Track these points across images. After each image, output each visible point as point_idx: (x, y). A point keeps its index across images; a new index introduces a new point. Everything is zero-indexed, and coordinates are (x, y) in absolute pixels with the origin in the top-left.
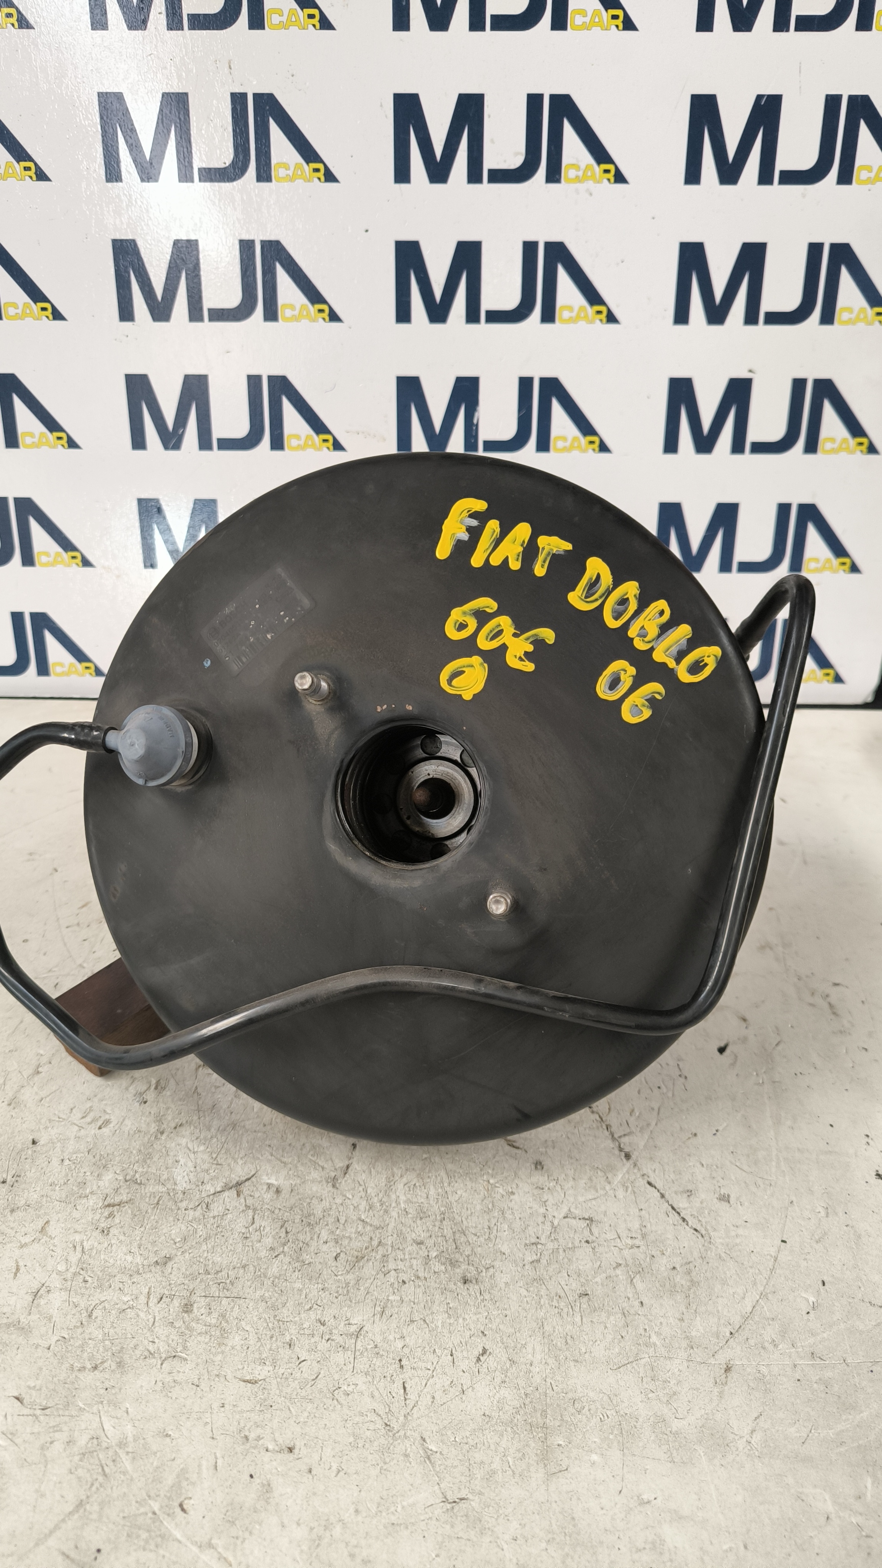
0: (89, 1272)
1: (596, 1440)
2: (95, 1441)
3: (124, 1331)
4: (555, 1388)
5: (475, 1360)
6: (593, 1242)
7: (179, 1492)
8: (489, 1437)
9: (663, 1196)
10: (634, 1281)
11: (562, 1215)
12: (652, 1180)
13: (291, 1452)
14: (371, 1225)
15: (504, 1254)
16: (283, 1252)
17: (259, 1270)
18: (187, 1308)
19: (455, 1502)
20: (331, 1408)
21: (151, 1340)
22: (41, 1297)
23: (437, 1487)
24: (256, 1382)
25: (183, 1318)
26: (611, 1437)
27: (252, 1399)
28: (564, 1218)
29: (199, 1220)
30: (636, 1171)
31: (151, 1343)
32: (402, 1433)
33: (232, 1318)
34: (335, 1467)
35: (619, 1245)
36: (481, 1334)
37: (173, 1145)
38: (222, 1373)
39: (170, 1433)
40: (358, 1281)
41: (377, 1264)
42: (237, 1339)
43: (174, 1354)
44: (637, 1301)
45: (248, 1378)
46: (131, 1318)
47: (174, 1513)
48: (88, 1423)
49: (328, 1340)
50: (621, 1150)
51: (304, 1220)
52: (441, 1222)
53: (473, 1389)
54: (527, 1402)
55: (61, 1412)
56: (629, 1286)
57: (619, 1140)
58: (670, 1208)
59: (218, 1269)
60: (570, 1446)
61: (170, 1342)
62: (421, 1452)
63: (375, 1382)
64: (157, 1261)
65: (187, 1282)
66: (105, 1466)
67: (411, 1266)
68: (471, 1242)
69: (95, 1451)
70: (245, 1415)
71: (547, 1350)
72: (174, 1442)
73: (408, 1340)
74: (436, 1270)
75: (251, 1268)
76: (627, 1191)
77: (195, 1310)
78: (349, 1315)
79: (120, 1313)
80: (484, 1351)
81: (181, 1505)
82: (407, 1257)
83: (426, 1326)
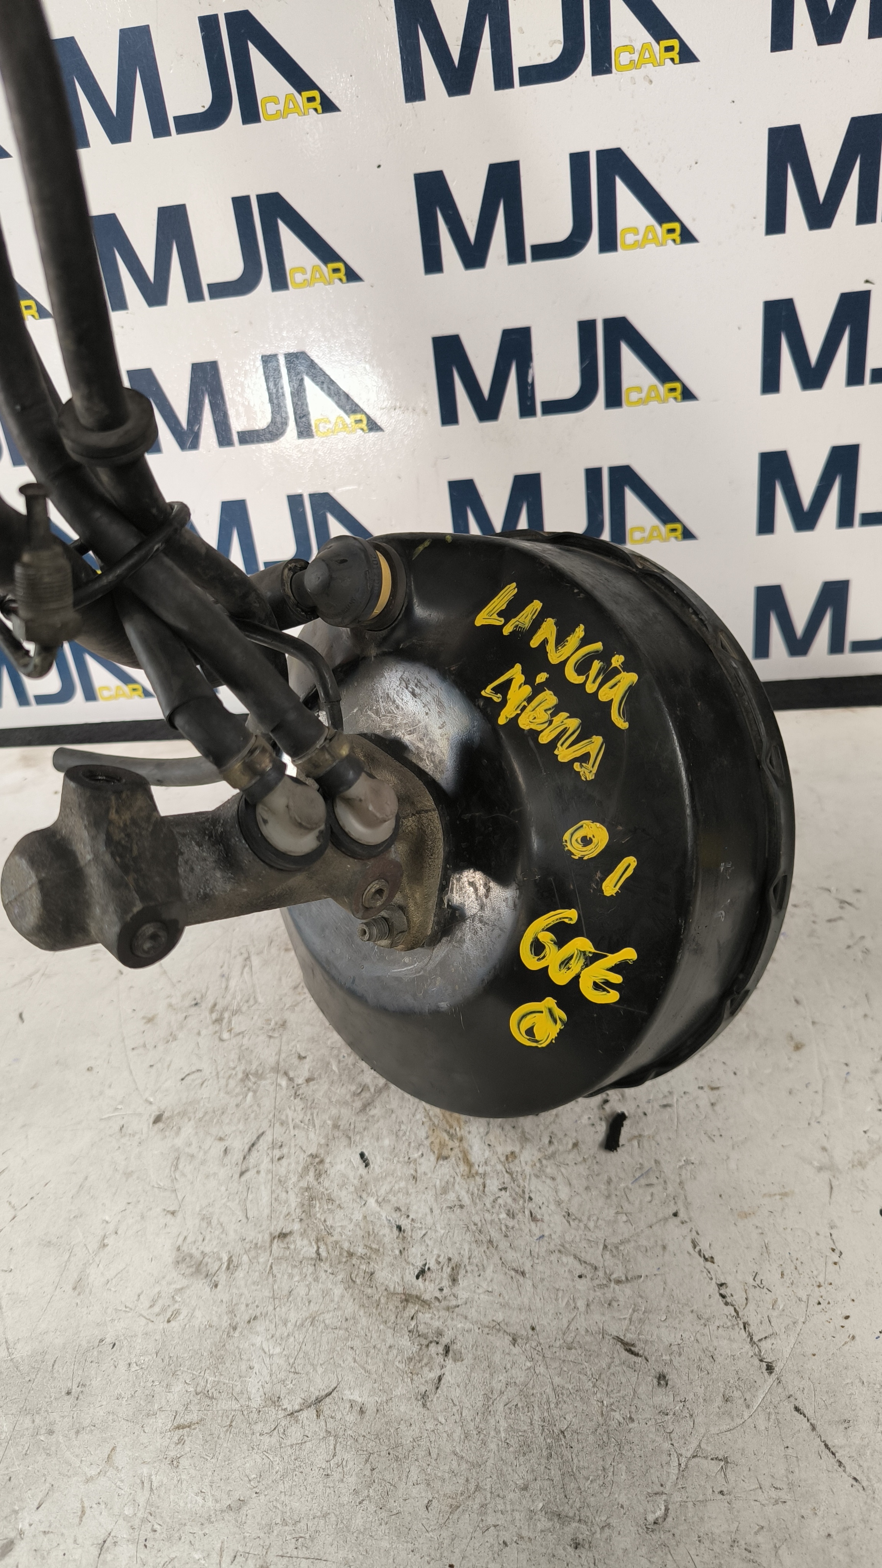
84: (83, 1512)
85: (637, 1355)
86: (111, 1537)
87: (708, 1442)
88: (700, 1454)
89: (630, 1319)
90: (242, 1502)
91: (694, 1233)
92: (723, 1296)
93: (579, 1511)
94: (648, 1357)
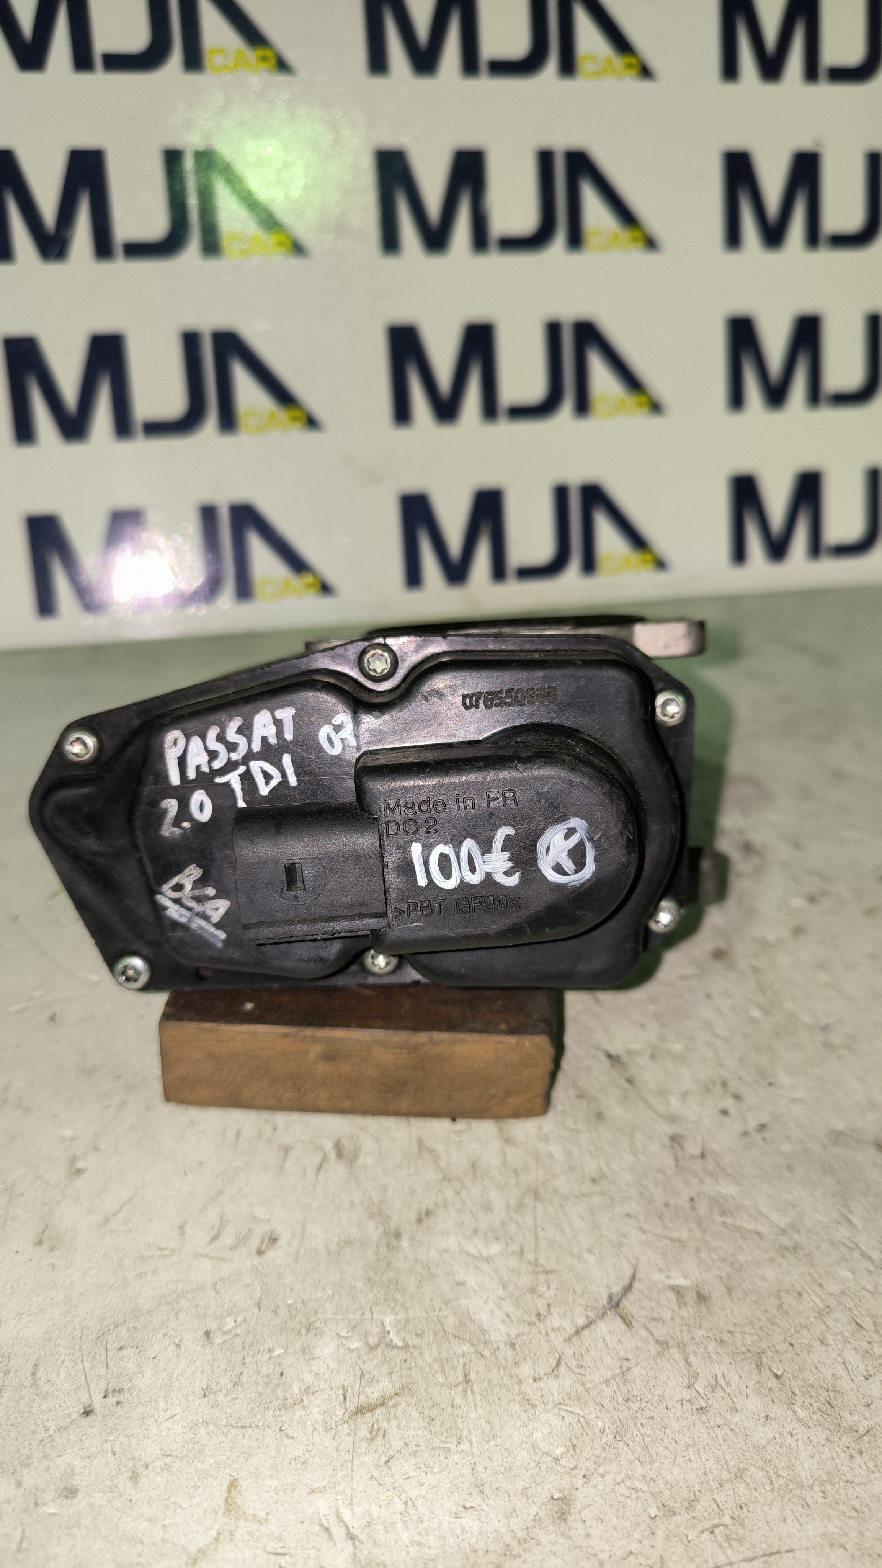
37: (433, 1254)
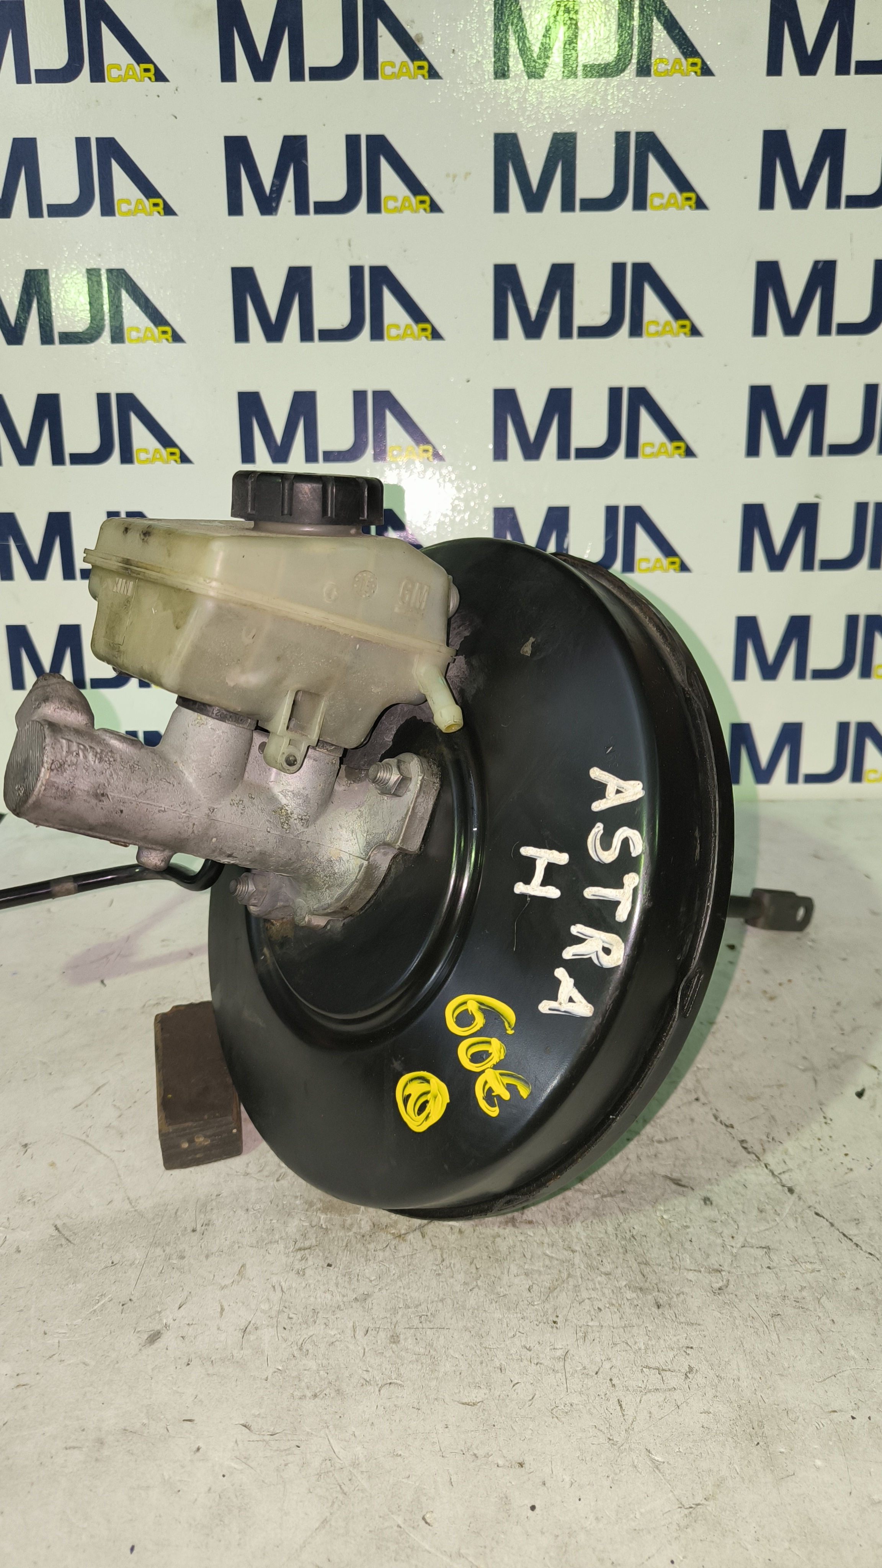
0: (292, 1310)
1: (816, 1447)
2: (328, 1462)
3: (336, 1362)
4: (766, 1400)
5: (683, 1377)
6: (775, 1268)
7: (419, 1506)
8: (711, 1447)
9: (832, 1225)
10: (822, 1301)
11: (739, 1245)
12: (819, 1212)
13: (522, 1467)
14: (557, 1260)
15: (690, 1281)
16: (477, 1286)
17: (457, 1303)
18: (395, 1339)
19: (691, 1507)
20: (552, 1425)
21: (365, 1369)
22: (250, 1333)
23: (671, 1494)
24: (474, 1404)
25: (392, 1348)
26: (831, 1443)
27: (474, 1420)
28: (742, 1247)
29: (390, 1260)
30: (801, 1203)
31: (365, 1372)
32: (626, 1446)
33: (439, 1347)
34: (567, 1479)
35: (800, 1270)
36: (684, 1354)
38: (440, 1397)
39: (400, 1453)
40: (555, 1309)
41: (570, 1293)
42: (448, 1365)
43: (389, 1381)
44: (829, 1319)
45: (465, 1400)
46: (341, 1350)
47: (418, 1525)
48: (318, 1446)
49: (537, 1364)
50: (783, 1186)
51: (491, 1256)
52: (624, 1254)
53: (687, 1403)
54: (742, 1413)
55: (289, 1437)
56: (817, 1306)
57: (779, 1176)
58: (841, 1235)
59: (416, 1302)
60: (792, 1453)
61: (384, 1370)
62: (649, 1463)
63: (591, 1401)
64: (356, 1298)
65: (388, 1315)
66: (342, 1484)
67: (604, 1294)
68: (657, 1271)
69: (330, 1471)
70: (469, 1434)
71: (751, 1366)
72: (406, 1462)
73: (614, 1360)
74: (629, 1298)
75: (449, 1301)
76: (797, 1221)
77: (402, 1342)
78: (552, 1340)
79: (329, 1345)
80: (691, 1369)
81: (424, 1519)
82: (598, 1286)
83: (629, 1348)
84: (222, 1309)
85: (684, 1186)
86: (251, 1324)
87: (752, 1238)
88: (746, 1245)
89: (674, 1165)
90: (366, 1296)
91: (715, 1111)
92: (745, 1148)
93: (656, 1285)
94: (694, 1187)
